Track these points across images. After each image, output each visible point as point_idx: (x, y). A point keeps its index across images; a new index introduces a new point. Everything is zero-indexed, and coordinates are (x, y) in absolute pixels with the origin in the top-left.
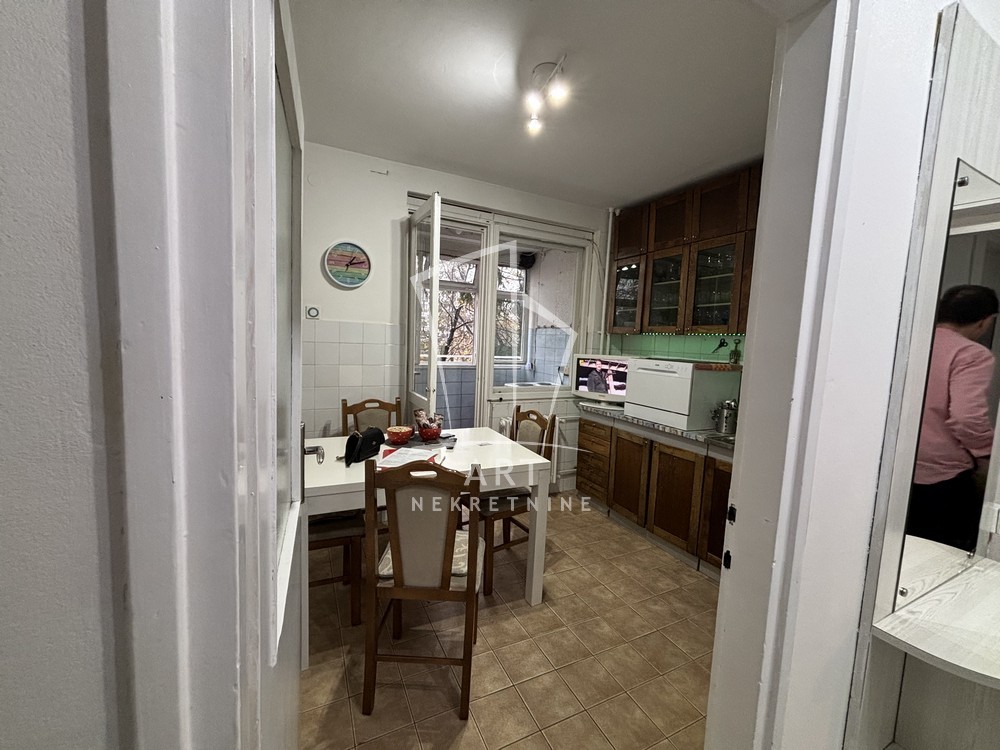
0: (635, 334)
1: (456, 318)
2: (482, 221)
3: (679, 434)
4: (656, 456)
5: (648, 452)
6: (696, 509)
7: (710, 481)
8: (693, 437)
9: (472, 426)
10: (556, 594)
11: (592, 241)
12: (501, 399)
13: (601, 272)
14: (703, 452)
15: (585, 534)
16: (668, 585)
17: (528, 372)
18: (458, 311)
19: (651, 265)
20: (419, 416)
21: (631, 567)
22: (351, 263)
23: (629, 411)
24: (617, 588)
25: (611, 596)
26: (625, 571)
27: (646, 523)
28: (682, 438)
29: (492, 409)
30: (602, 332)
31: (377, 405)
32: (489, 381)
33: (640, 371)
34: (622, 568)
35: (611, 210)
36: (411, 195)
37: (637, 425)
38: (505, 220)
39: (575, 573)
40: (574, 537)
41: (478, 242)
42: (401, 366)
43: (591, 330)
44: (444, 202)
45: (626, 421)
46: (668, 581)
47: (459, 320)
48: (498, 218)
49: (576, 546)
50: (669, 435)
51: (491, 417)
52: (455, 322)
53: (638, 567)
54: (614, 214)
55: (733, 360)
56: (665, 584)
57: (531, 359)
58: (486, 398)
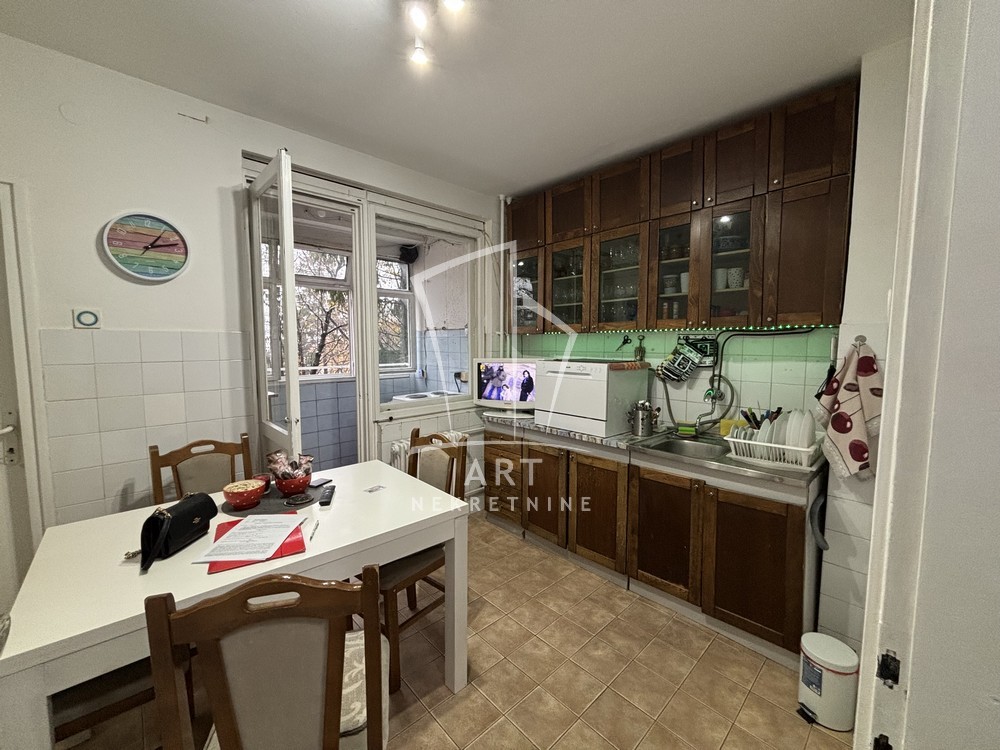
0: (537, 333)
1: (327, 321)
2: (352, 199)
3: (599, 442)
4: (573, 467)
5: (564, 464)
6: (621, 523)
7: (635, 491)
8: (614, 445)
9: (355, 461)
10: (484, 665)
11: (483, 231)
12: (391, 419)
13: (496, 267)
14: (624, 460)
15: (503, 568)
16: (602, 617)
17: (419, 381)
18: (328, 314)
19: (550, 259)
20: (276, 462)
21: (560, 602)
22: (153, 246)
23: (541, 419)
24: (551, 636)
25: (547, 649)
26: (554, 609)
27: (567, 543)
28: (601, 446)
29: (380, 431)
30: (501, 333)
31: (211, 447)
32: (374, 398)
33: (549, 374)
34: (551, 606)
35: (502, 197)
36: (247, 156)
37: (551, 435)
38: (382, 199)
39: (500, 626)
40: (491, 575)
41: (349, 229)
42: (247, 388)
43: (489, 330)
44: (296, 169)
45: (538, 431)
46: (603, 612)
47: (331, 324)
48: (372, 196)
49: (495, 586)
50: (588, 444)
51: (380, 442)
52: (326, 327)
53: (567, 600)
54: (506, 203)
55: (638, 358)
56: (601, 617)
57: (421, 366)
58: (371, 420)
